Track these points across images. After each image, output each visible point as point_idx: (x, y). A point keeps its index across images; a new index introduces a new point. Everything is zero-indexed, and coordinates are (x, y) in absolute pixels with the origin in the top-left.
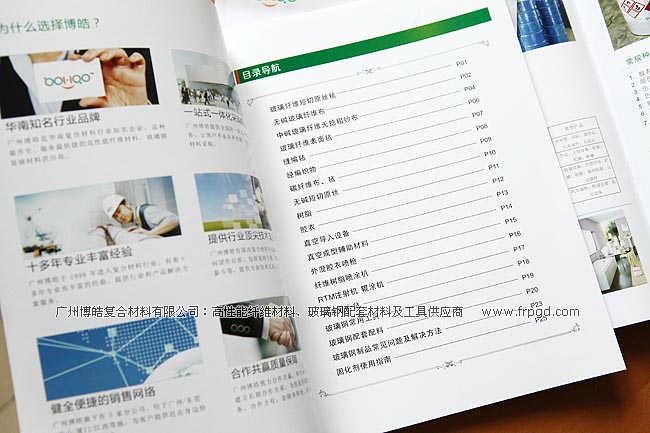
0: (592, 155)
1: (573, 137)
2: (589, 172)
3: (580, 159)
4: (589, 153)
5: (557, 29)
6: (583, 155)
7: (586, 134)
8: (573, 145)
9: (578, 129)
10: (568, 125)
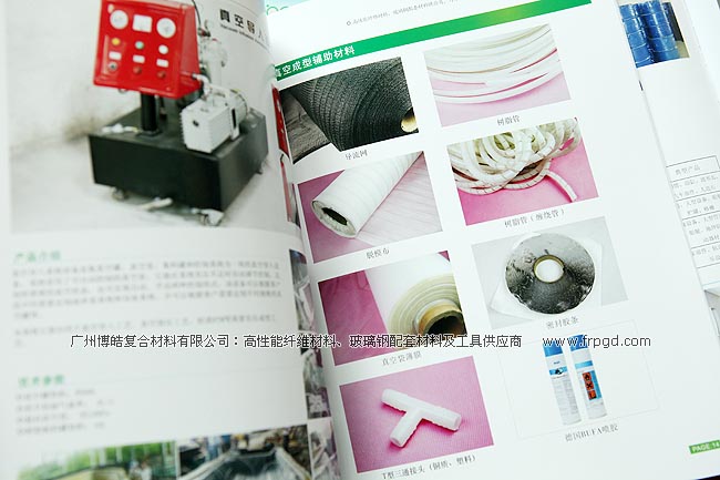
0: (712, 207)
1: (687, 184)
2: (708, 229)
3: (696, 211)
4: (707, 204)
5: (665, 42)
6: (700, 207)
7: (703, 179)
8: (687, 193)
9: (693, 172)
10: (680, 167)
